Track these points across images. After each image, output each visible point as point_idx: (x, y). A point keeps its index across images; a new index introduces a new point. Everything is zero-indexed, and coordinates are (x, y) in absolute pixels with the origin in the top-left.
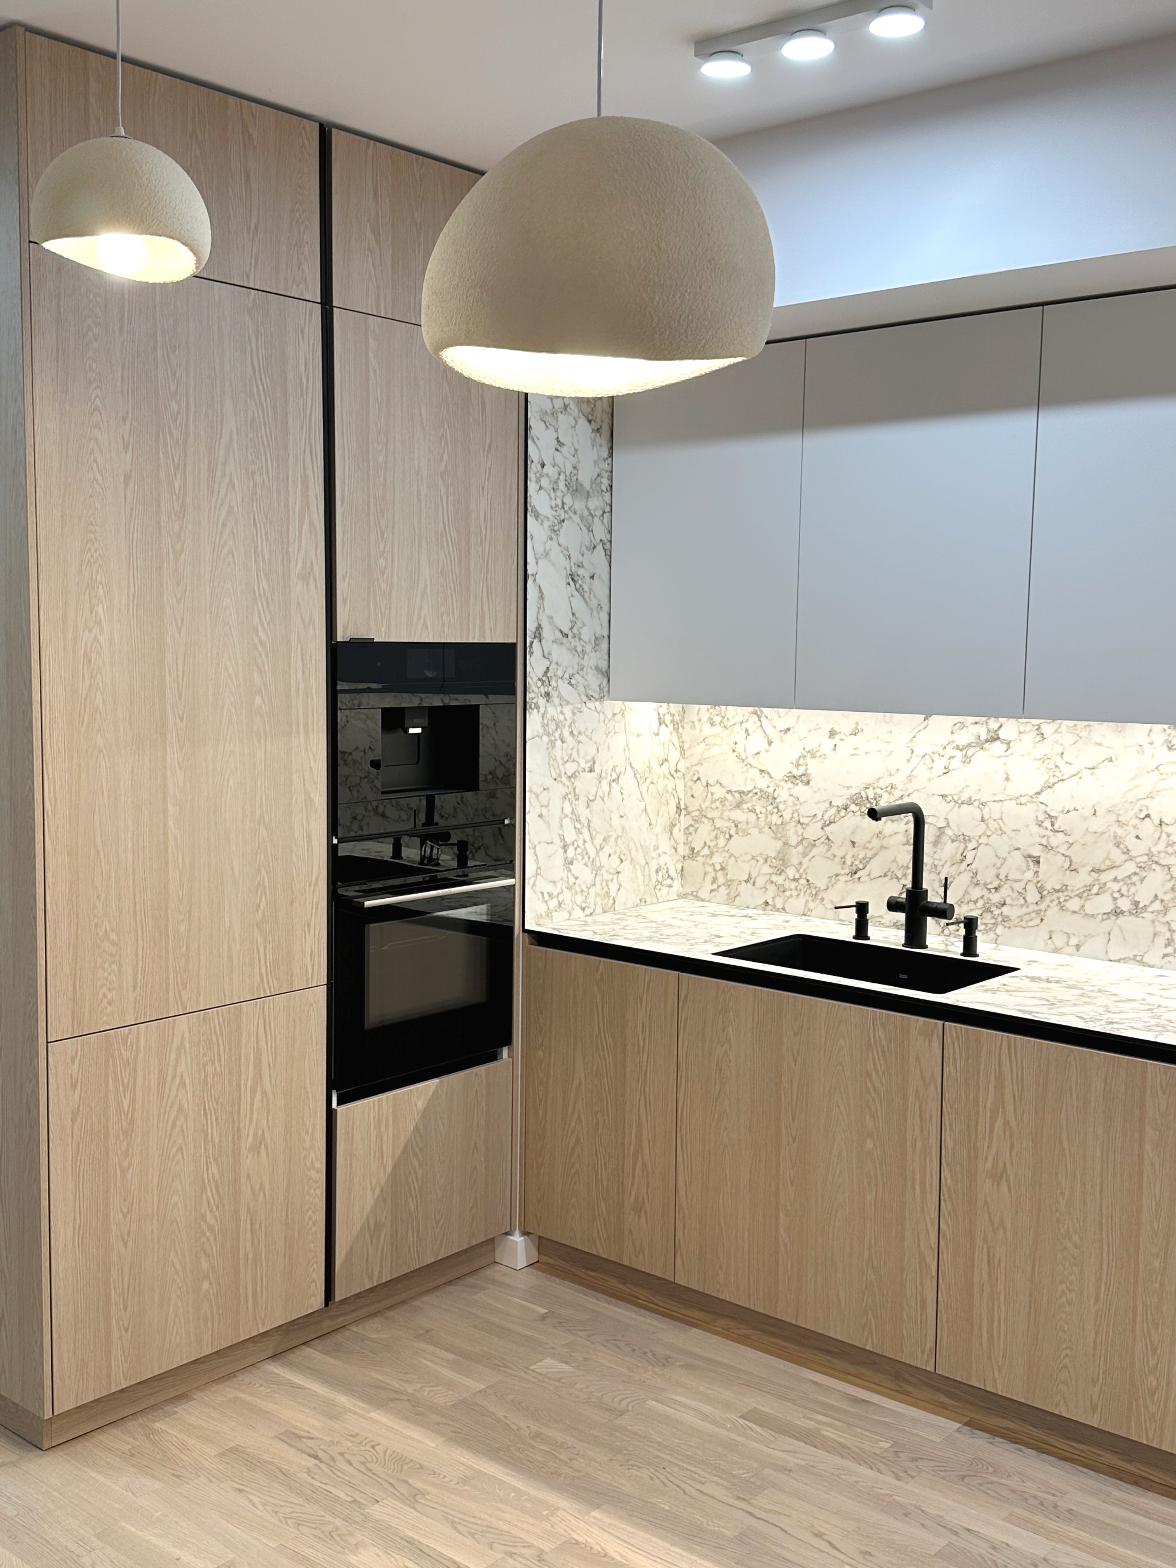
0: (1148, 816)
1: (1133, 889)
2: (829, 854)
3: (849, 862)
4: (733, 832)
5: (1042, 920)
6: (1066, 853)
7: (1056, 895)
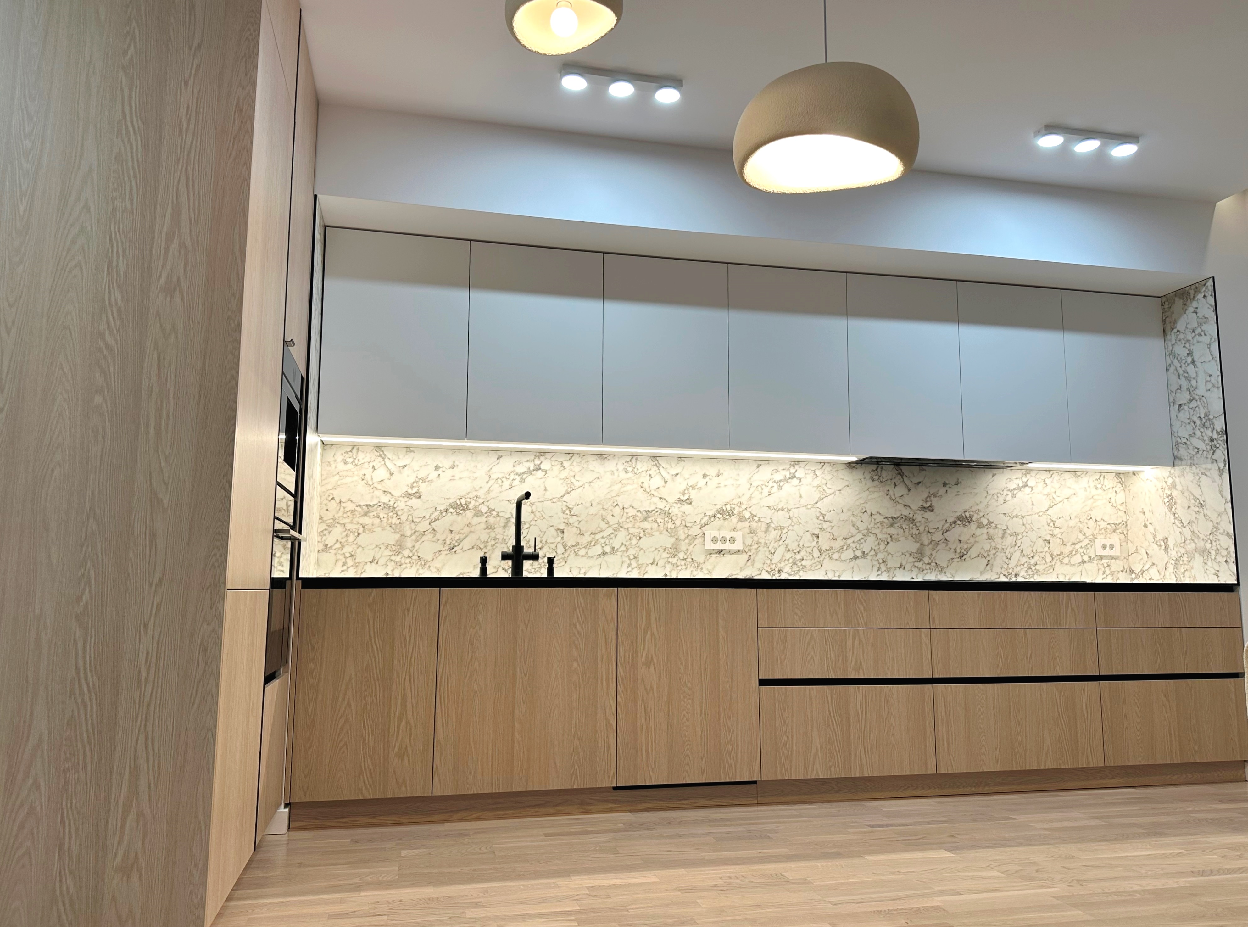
0: (617, 505)
1: (611, 541)
2: (434, 539)
5: (566, 562)
6: (578, 526)
7: (573, 548)
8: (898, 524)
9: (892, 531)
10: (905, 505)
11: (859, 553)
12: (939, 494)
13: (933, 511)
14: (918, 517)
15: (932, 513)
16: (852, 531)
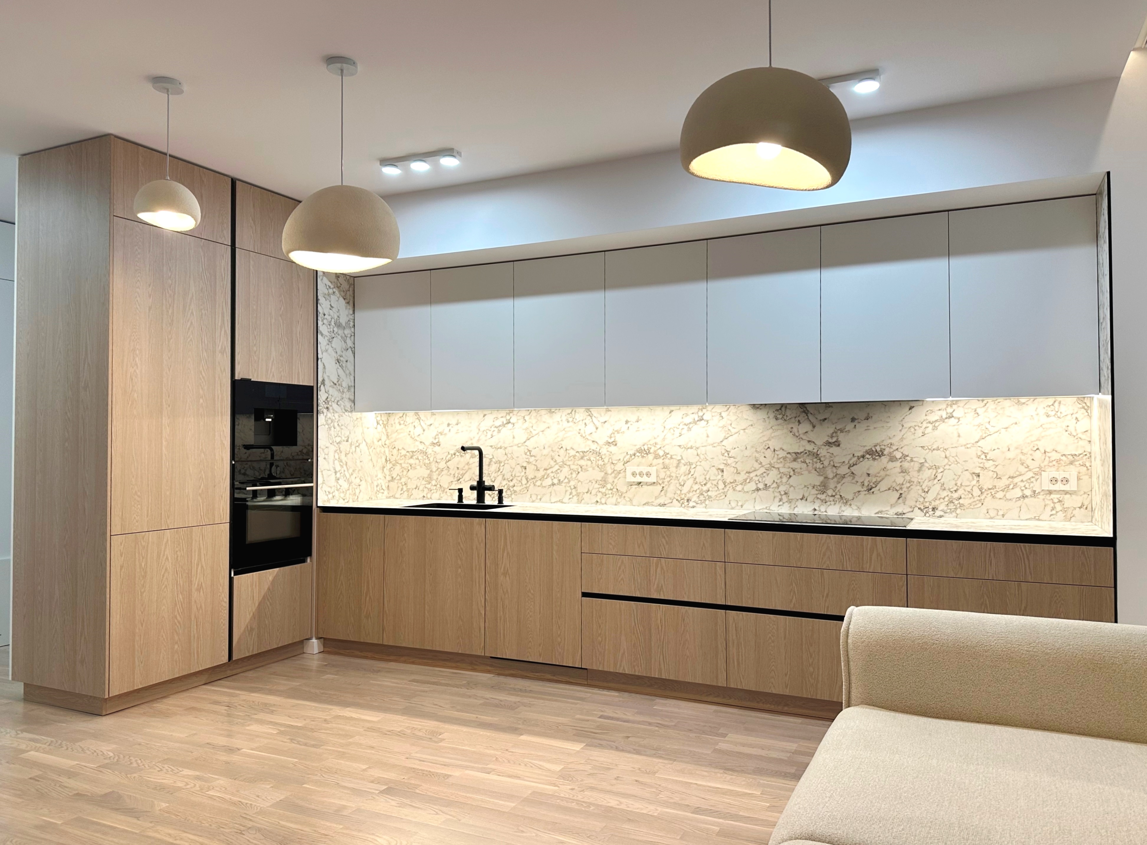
0: (561, 448)
1: (558, 475)
2: (449, 474)
3: (456, 476)
4: (409, 468)
5: (528, 491)
6: (534, 464)
7: (532, 480)
8: (802, 459)
9: (795, 465)
10: (809, 441)
11: (761, 486)
12: (846, 430)
13: (839, 445)
14: (823, 452)
15: (838, 448)
16: (755, 466)
